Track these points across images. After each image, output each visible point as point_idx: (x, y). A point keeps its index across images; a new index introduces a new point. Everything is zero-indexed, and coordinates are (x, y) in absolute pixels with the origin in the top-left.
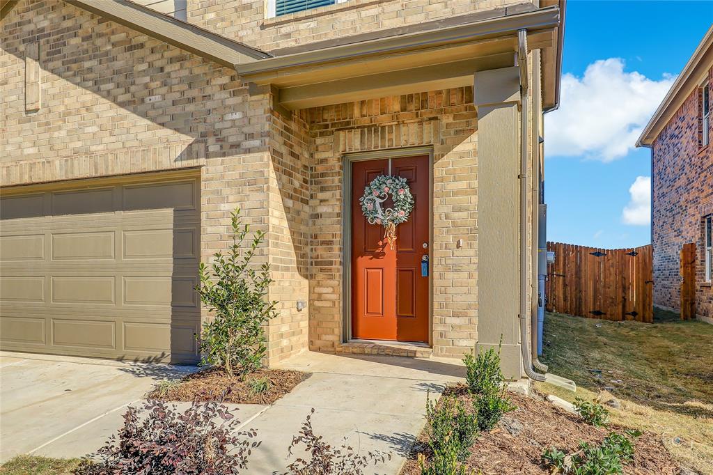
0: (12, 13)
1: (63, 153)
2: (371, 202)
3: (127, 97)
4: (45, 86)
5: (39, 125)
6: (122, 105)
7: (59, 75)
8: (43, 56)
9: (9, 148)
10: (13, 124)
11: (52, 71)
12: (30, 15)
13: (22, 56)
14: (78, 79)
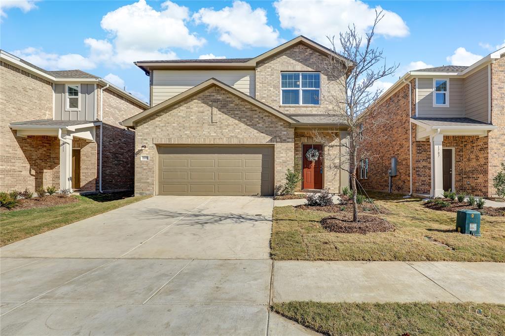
0: (206, 91)
1: (227, 136)
2: (309, 155)
3: (251, 123)
4: (220, 116)
5: (217, 127)
6: (248, 125)
7: (226, 114)
8: (219, 107)
9: (204, 133)
10: (206, 126)
11: (223, 112)
12: (214, 94)
13: (211, 106)
14: (233, 116)
